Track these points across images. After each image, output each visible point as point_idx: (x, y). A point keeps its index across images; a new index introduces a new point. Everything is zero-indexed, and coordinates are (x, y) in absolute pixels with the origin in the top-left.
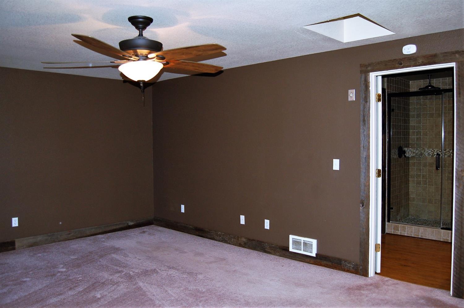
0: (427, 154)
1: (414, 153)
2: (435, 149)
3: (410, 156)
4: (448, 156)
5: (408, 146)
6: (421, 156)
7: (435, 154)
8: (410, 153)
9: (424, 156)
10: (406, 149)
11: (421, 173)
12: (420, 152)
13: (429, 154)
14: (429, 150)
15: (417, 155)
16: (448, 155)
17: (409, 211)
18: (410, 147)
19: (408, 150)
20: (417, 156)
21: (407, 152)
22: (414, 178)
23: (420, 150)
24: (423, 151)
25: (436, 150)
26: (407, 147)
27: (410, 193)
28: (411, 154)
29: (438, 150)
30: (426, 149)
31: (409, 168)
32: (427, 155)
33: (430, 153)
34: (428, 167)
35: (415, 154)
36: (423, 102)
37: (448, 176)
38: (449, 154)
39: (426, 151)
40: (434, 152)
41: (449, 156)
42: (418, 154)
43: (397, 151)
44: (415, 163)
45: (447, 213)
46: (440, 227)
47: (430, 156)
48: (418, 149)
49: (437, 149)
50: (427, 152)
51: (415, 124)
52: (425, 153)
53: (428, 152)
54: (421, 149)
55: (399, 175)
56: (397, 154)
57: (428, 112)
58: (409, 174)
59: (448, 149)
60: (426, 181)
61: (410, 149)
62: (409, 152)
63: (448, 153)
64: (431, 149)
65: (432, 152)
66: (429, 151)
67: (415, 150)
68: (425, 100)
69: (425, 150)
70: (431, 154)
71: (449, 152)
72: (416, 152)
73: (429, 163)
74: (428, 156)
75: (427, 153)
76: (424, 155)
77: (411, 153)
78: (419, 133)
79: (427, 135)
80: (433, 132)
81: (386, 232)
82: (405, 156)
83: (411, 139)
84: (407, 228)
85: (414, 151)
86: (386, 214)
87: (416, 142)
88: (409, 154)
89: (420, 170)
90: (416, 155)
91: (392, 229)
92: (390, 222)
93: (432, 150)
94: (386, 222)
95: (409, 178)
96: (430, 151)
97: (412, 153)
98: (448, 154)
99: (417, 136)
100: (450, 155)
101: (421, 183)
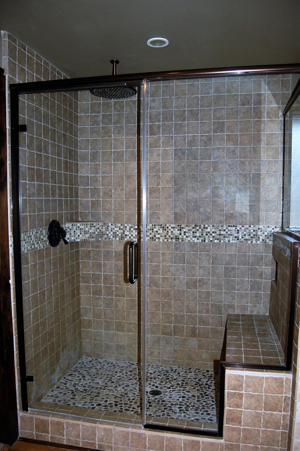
0: (111, 235)
1: (86, 233)
2: (126, 225)
3: (78, 240)
4: (150, 238)
5: (73, 219)
6: (100, 239)
7: (126, 235)
8: (79, 234)
9: (106, 238)
10: (70, 225)
11: (101, 271)
12: (98, 231)
13: (115, 234)
14: (116, 227)
15: (93, 237)
16: (151, 236)
17: (81, 345)
18: (80, 219)
19: (75, 227)
20: (92, 240)
21: (72, 231)
22: (88, 282)
23: (98, 226)
24: (104, 228)
25: (128, 227)
26: (72, 221)
27: (82, 311)
28: (81, 236)
29: (132, 227)
30: (110, 224)
31: (78, 264)
32: (112, 237)
33: (118, 233)
34: (114, 262)
35: (87, 235)
36: (103, 128)
37: (150, 277)
38: (153, 234)
39: (110, 228)
40: (124, 231)
41: (153, 238)
42: (94, 235)
43: (44, 231)
44: (90, 251)
45: (151, 348)
46: (142, 422)
47: (118, 239)
48: (95, 224)
49: (130, 225)
50: (112, 231)
51: (88, 174)
52: (108, 233)
53: (114, 231)
54: (101, 224)
55: (53, 286)
56: (45, 239)
57: (113, 150)
58: (78, 276)
59: (151, 225)
60: (110, 288)
61: (79, 225)
62: (76, 231)
63: (151, 231)
64: (120, 225)
65: (122, 231)
66: (116, 229)
67: (89, 226)
68: (107, 124)
69: (108, 226)
70: (120, 235)
71: (153, 229)
72: (90, 231)
73: (116, 252)
74: (114, 239)
75: (112, 233)
76: (106, 236)
77: (81, 234)
78: (95, 192)
79: (111, 196)
80: (122, 190)
81: (20, 435)
82: (66, 242)
83: (81, 203)
84: (67, 428)
85: (87, 229)
86: (17, 392)
87: (90, 211)
88: (77, 236)
89: (99, 265)
90: (91, 237)
91: (32, 430)
92: (27, 410)
93: (122, 227)
94: (18, 411)
95: (78, 282)
96: (118, 229)
97: (83, 233)
98: (151, 234)
99: (92, 197)
100: (155, 236)
101: (101, 291)
